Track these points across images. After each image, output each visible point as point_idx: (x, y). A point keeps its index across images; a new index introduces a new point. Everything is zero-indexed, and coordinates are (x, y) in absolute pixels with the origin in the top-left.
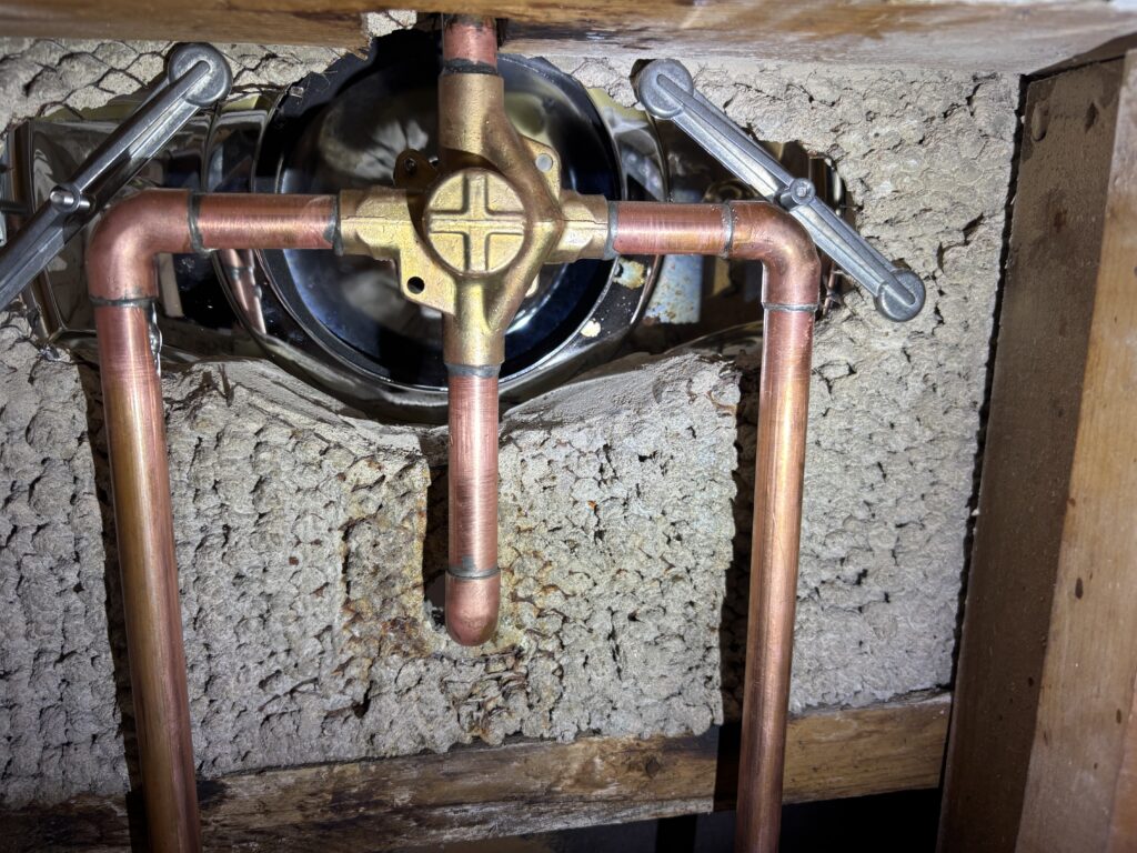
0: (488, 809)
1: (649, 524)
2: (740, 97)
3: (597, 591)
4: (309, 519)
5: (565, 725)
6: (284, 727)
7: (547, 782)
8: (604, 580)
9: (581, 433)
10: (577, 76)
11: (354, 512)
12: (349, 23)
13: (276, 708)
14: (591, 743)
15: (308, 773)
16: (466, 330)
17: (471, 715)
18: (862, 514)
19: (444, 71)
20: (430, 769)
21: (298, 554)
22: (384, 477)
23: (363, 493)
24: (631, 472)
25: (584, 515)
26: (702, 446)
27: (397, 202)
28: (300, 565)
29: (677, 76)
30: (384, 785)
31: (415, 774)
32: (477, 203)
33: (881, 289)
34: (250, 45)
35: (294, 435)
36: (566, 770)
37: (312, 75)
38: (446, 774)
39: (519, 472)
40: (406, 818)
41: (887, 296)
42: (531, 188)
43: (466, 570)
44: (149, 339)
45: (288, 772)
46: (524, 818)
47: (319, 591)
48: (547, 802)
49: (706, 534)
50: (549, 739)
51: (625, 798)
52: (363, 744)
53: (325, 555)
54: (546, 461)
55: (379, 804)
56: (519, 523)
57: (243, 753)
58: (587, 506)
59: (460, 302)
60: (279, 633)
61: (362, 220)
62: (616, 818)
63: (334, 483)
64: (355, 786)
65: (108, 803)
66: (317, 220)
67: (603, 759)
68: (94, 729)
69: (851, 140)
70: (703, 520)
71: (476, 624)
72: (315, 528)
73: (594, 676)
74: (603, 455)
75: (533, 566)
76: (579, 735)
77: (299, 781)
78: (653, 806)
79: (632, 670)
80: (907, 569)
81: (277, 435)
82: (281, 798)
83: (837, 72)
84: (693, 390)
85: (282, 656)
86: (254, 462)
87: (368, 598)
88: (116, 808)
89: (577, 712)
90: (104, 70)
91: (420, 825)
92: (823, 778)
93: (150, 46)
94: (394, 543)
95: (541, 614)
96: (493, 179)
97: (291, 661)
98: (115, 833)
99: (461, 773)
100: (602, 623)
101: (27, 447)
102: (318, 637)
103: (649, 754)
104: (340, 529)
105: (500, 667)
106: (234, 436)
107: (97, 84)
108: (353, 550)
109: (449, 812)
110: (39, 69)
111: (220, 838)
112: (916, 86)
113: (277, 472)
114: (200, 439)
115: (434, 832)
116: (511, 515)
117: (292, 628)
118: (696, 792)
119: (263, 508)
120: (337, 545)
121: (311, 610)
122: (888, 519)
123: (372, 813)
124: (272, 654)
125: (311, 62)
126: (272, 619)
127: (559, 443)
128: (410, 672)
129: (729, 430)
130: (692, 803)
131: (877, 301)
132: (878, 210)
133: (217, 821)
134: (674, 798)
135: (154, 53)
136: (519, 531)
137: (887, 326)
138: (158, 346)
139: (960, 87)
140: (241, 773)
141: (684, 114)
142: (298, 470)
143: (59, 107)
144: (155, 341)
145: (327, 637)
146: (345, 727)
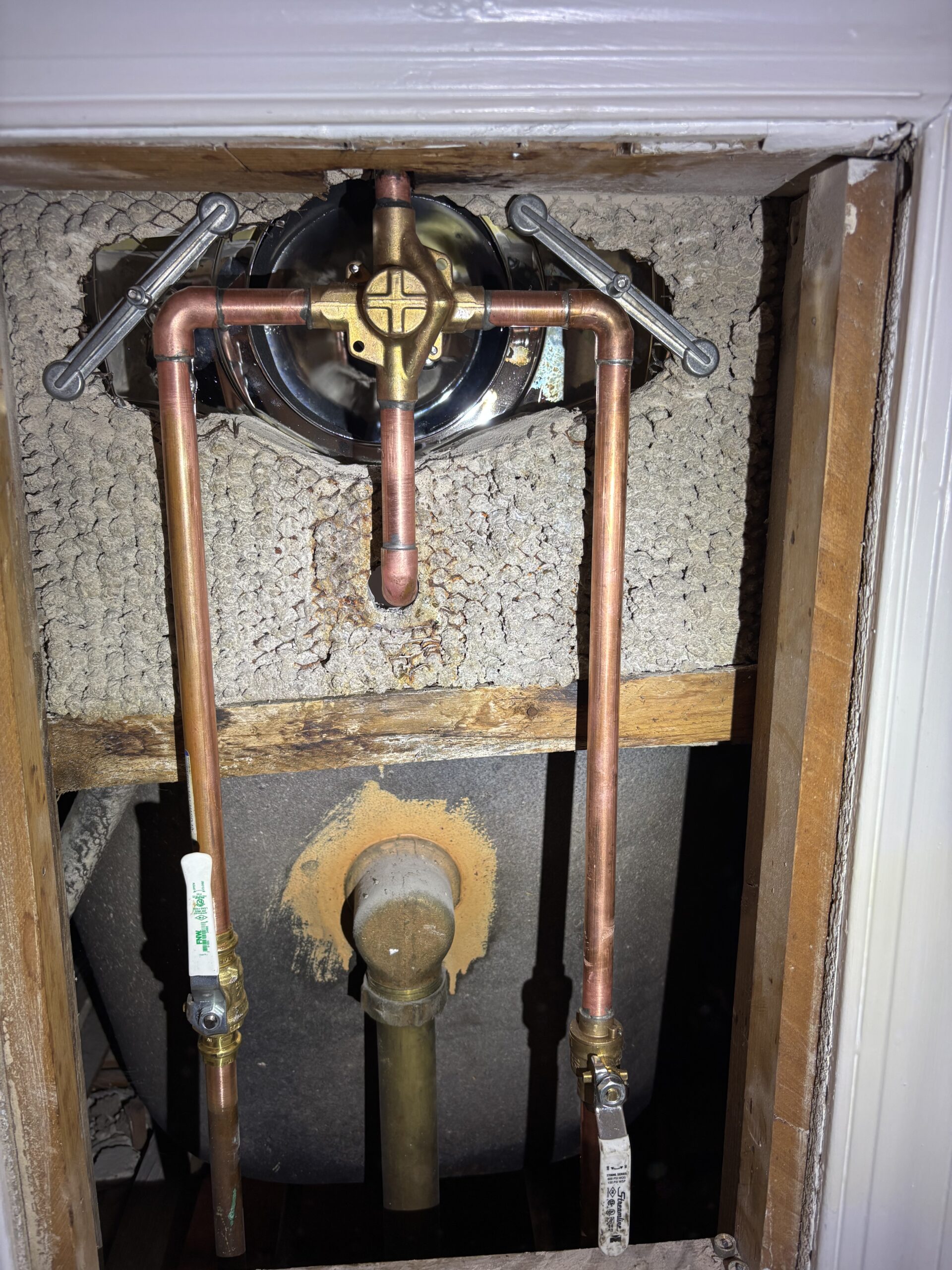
0: (414, 740)
1: (523, 526)
2: (582, 220)
3: (490, 580)
4: (289, 520)
5: (469, 678)
6: (271, 672)
7: (455, 720)
8: (494, 571)
9: (475, 461)
10: (468, 208)
11: (319, 515)
12: (317, 177)
13: (265, 661)
14: (487, 691)
15: (287, 707)
16: (392, 376)
17: (402, 666)
18: (683, 525)
19: (376, 206)
20: (373, 706)
21: (281, 545)
22: (339, 490)
23: (325, 501)
24: (510, 486)
25: (479, 522)
26: (560, 469)
27: (347, 291)
28: (283, 554)
29: (535, 206)
30: (340, 717)
31: (361, 710)
32: (396, 288)
33: (686, 353)
34: (250, 193)
35: (278, 458)
36: (469, 711)
37: (291, 213)
38: (385, 711)
39: (432, 488)
40: (356, 743)
41: (690, 358)
42: (432, 280)
43: (394, 544)
44: (189, 384)
45: (273, 705)
46: (440, 747)
47: (295, 575)
48: (456, 735)
49: (563, 533)
50: (457, 687)
51: (513, 736)
52: (326, 687)
53: (300, 547)
54: (451, 481)
55: (337, 732)
56: (433, 527)
57: (243, 690)
58: (481, 515)
59: (388, 357)
60: (268, 603)
61: (325, 304)
62: (507, 751)
63: (305, 494)
64: (320, 718)
65: (150, 723)
66: (296, 304)
67: (495, 703)
68: (143, 665)
69: (663, 246)
70: (562, 523)
71: (401, 582)
72: (293, 527)
73: (488, 641)
74: (490, 477)
75: (443, 559)
76: (478, 685)
77: (281, 713)
78: (534, 743)
79: (513, 634)
80: (717, 565)
81: (267, 459)
82: (268, 724)
83: (653, 199)
84: (554, 429)
85: (270, 621)
86: (253, 477)
87: (328, 578)
88: (155, 728)
89: (477, 669)
90: (157, 211)
91: (365, 750)
92: (661, 727)
93: (187, 195)
94: (346, 539)
95: (450, 595)
96: (407, 274)
97: (275, 625)
98: (154, 747)
99: (394, 710)
100: (494, 604)
101: (107, 463)
102: (295, 607)
103: (528, 701)
104: (310, 528)
105: (422, 635)
106: (240, 456)
107: (151, 222)
108: (319, 541)
109: (386, 740)
110: (115, 211)
111: (226, 753)
112: (710, 208)
113: (268, 482)
114: (217, 460)
115: (375, 755)
116: (427, 519)
117: (277, 600)
118: (565, 733)
119: (260, 508)
120: (308, 540)
121: (290, 587)
122: (701, 527)
123: (332, 738)
124: (263, 619)
125: (291, 203)
126: (263, 592)
127: (460, 467)
128: (358, 634)
129: (579, 458)
130: (562, 742)
131: (683, 362)
132: (684, 297)
133: (223, 740)
134: (548, 738)
135: (189, 200)
136: (433, 534)
137: (692, 381)
138: (195, 388)
139: (743, 208)
140: (240, 704)
141: (541, 232)
142: (282, 484)
143: (128, 237)
144: (193, 385)
145: (301, 607)
146: (313, 675)
